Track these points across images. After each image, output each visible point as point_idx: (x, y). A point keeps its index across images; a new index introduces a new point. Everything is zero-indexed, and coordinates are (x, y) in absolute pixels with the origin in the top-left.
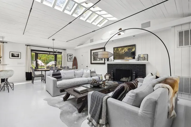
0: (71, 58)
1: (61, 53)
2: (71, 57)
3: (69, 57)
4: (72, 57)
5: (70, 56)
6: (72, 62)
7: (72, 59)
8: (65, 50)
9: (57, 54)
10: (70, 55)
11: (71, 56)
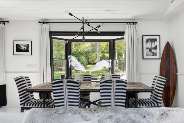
0: (156, 48)
1: (122, 33)
2: (153, 46)
3: (149, 45)
4: (157, 43)
5: (149, 43)
6: (159, 61)
7: (159, 53)
8: (133, 23)
9: (114, 40)
10: (151, 40)
11: (155, 40)
